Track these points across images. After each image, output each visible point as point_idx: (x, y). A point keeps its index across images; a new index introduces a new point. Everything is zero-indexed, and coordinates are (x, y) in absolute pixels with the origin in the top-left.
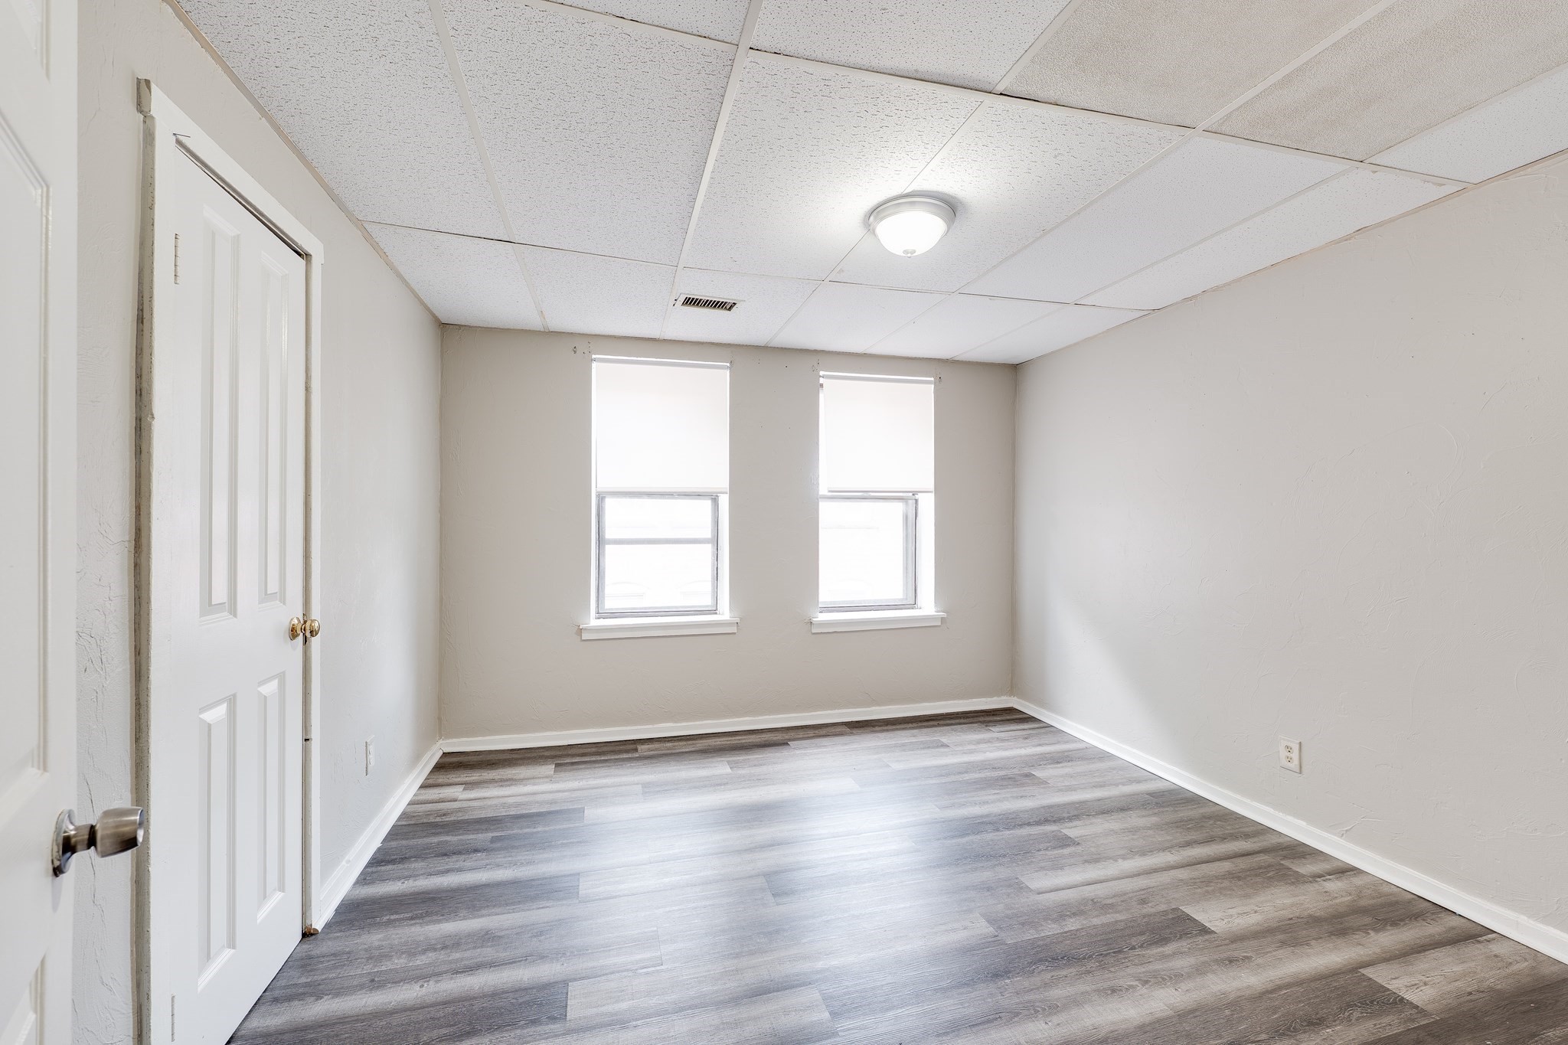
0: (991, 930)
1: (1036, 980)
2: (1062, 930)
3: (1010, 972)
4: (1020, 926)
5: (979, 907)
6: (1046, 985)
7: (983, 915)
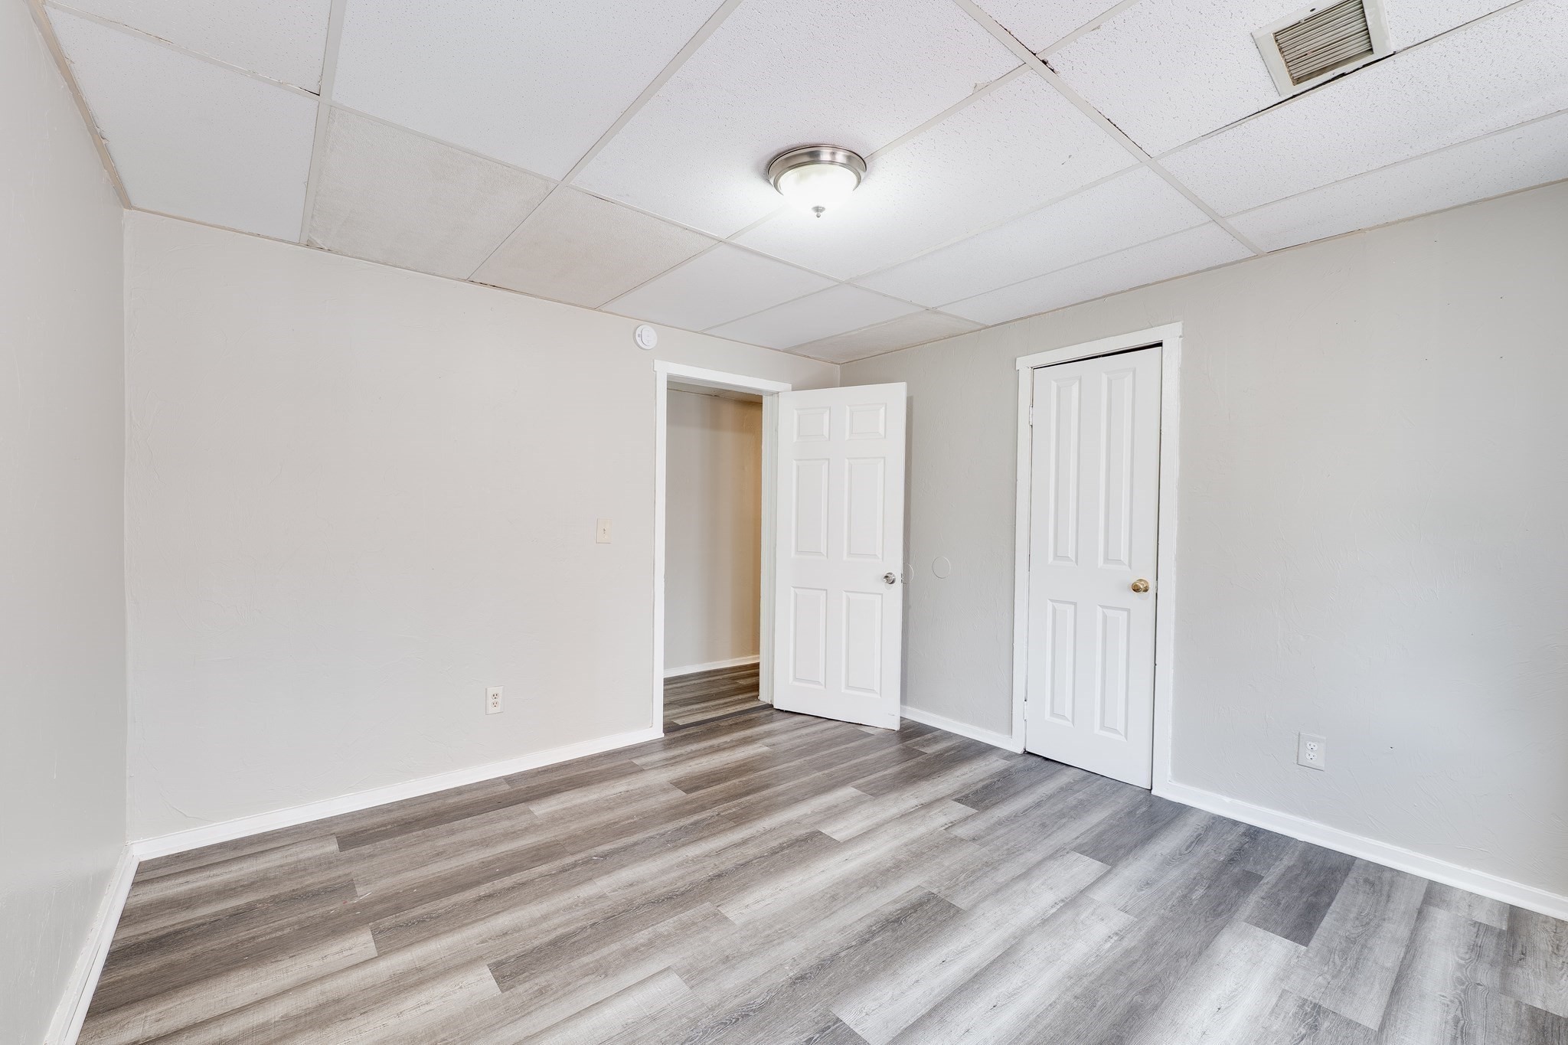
0: (723, 910)
1: (689, 879)
2: (655, 927)
3: (709, 880)
4: (695, 921)
5: (736, 932)
6: (682, 878)
7: (734, 924)
